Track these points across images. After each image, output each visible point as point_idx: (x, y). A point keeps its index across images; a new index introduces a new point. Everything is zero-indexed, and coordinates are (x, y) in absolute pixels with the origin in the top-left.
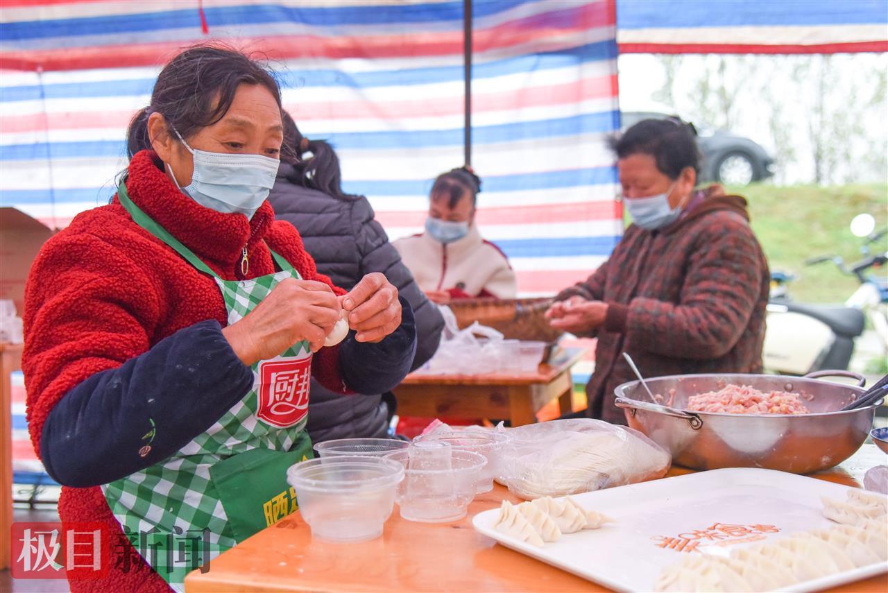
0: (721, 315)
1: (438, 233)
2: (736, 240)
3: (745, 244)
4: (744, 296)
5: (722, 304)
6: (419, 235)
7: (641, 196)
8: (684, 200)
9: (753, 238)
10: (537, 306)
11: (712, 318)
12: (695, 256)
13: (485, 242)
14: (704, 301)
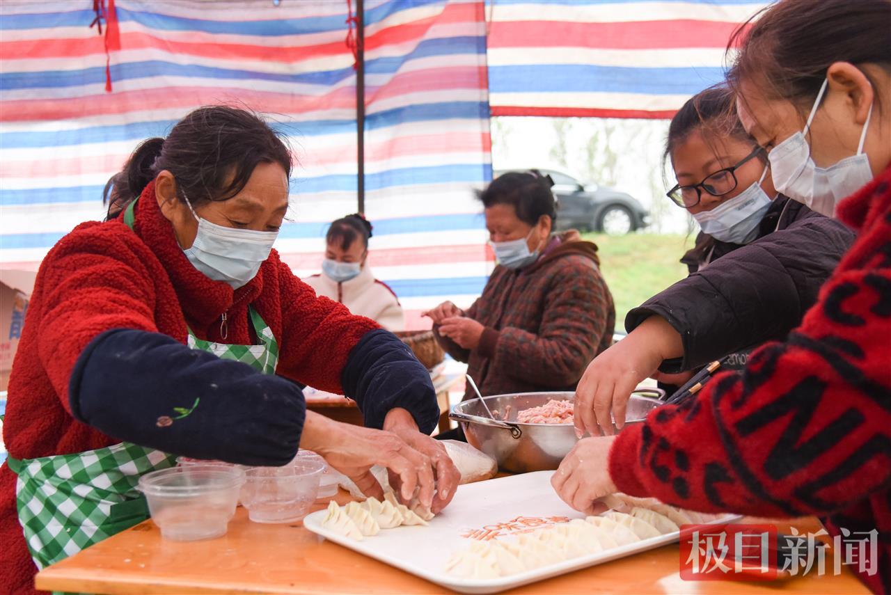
0: (574, 348)
1: (333, 273)
2: (586, 282)
3: (594, 285)
4: (594, 332)
5: (575, 339)
6: (318, 276)
7: (504, 240)
8: (541, 243)
9: (601, 280)
10: (417, 337)
11: (567, 351)
12: (551, 295)
13: (376, 281)
14: (560, 336)
